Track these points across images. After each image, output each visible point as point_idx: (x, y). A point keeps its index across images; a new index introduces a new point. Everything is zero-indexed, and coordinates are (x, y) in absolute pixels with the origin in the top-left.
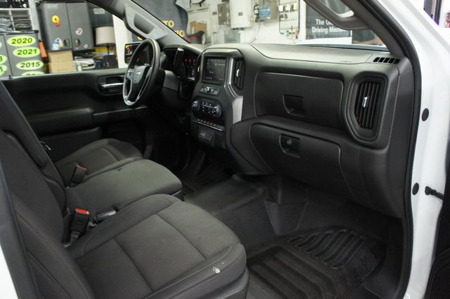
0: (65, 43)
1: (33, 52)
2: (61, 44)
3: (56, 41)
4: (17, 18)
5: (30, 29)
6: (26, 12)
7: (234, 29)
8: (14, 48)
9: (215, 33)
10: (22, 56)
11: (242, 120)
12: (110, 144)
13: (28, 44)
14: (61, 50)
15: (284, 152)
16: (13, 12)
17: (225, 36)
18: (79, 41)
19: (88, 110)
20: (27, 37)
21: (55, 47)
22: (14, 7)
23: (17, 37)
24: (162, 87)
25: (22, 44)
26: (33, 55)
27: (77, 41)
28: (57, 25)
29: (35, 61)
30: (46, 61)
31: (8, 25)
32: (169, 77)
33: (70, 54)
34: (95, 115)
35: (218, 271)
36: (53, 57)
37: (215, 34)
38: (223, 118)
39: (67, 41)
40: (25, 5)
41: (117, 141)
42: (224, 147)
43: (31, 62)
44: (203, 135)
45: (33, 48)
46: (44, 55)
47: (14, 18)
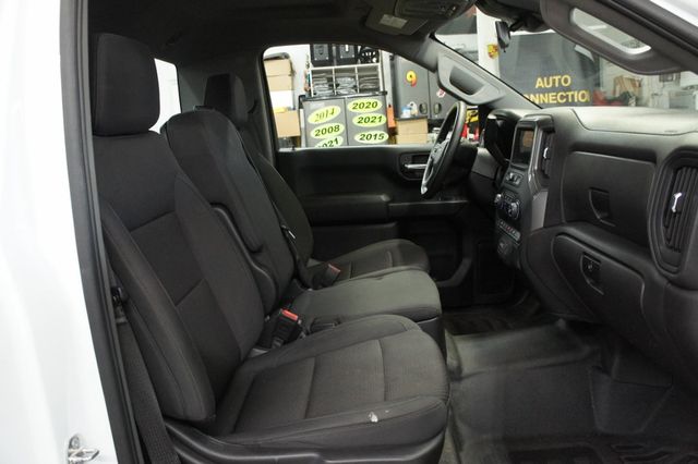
0: (420, 108)
1: (377, 120)
2: (415, 110)
3: (409, 105)
4: (363, 77)
5: (378, 89)
6: (375, 68)
7: (686, 89)
8: (355, 115)
9: (656, 94)
10: (363, 125)
11: (544, 227)
12: (400, 246)
13: (372, 109)
14: (413, 118)
15: (588, 282)
16: (359, 69)
17: (670, 100)
18: (440, 105)
19: (384, 198)
20: (372, 100)
21: (406, 114)
22: (362, 63)
23: (359, 101)
24: (470, 171)
25: (364, 110)
26: (377, 124)
27: (437, 106)
28: (413, 85)
29: (379, 133)
30: (392, 132)
31: (352, 85)
32: (483, 158)
33: (424, 124)
34: (391, 205)
35: (375, 419)
36: (401, 128)
37: (656, 98)
38: (520, 221)
39: (424, 106)
40: (374, 60)
41: (413, 244)
42: (519, 266)
43: (373, 133)
44: (502, 245)
45: (378, 115)
46: (392, 124)
47: (360, 77)
